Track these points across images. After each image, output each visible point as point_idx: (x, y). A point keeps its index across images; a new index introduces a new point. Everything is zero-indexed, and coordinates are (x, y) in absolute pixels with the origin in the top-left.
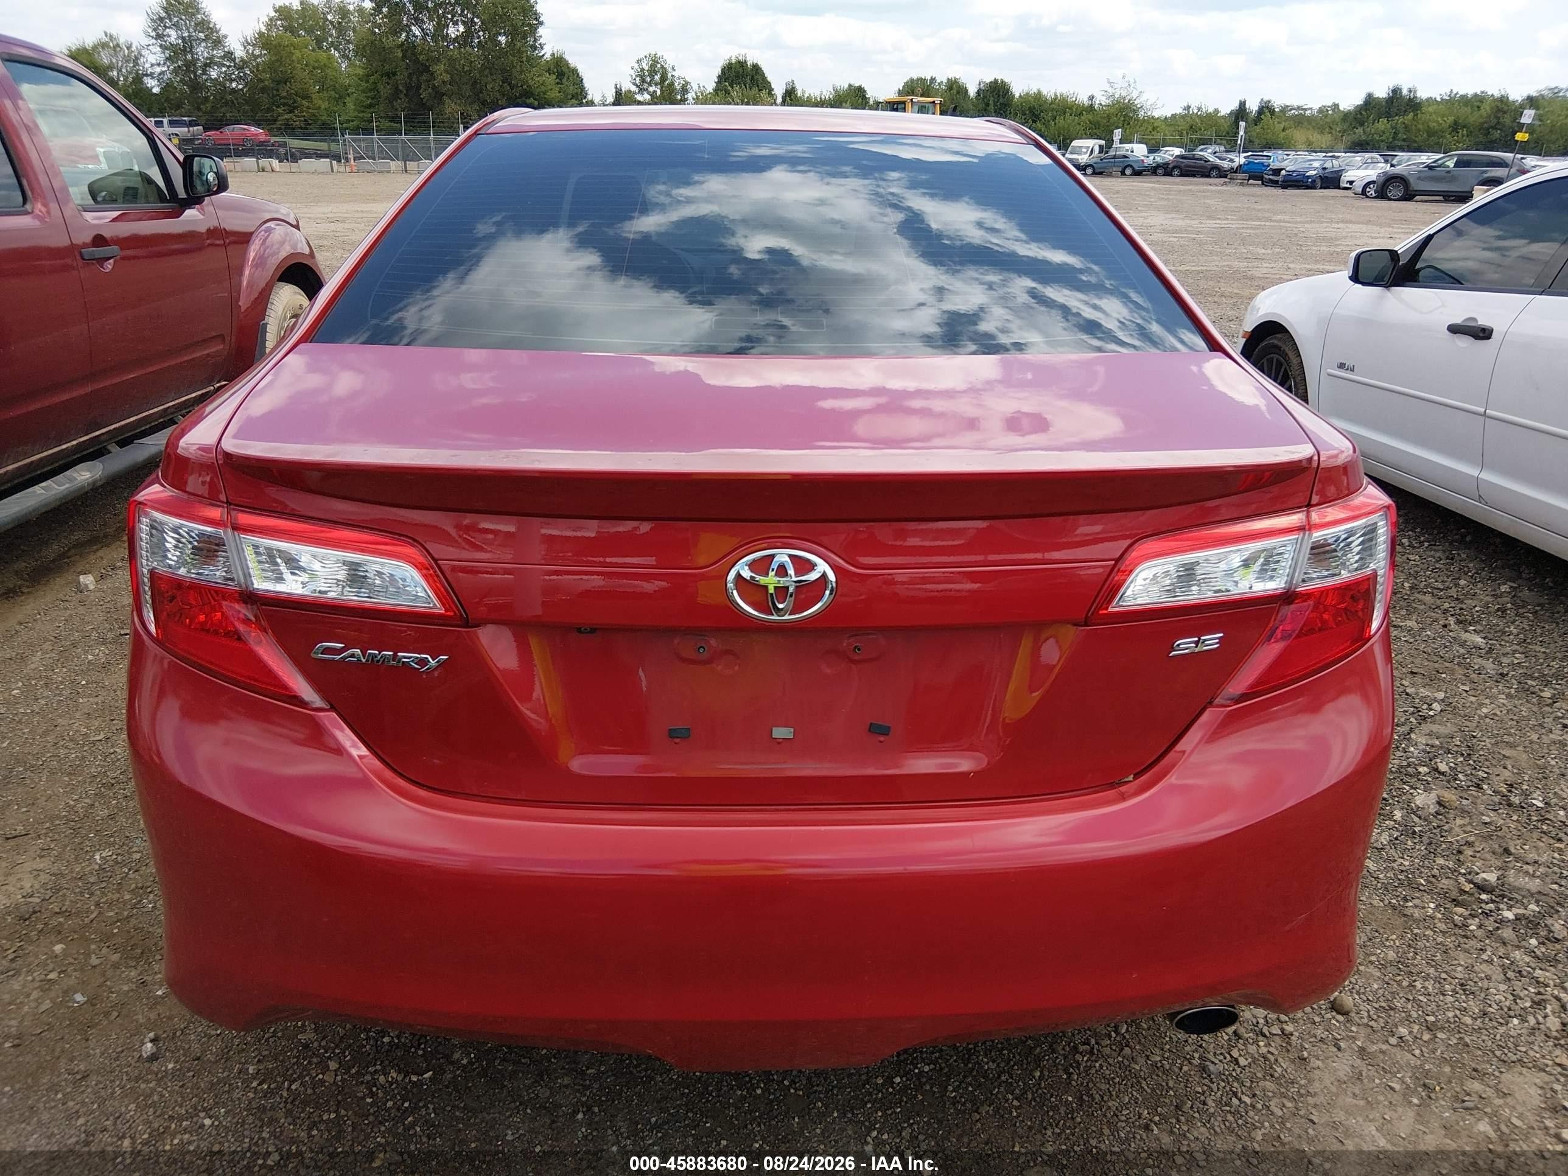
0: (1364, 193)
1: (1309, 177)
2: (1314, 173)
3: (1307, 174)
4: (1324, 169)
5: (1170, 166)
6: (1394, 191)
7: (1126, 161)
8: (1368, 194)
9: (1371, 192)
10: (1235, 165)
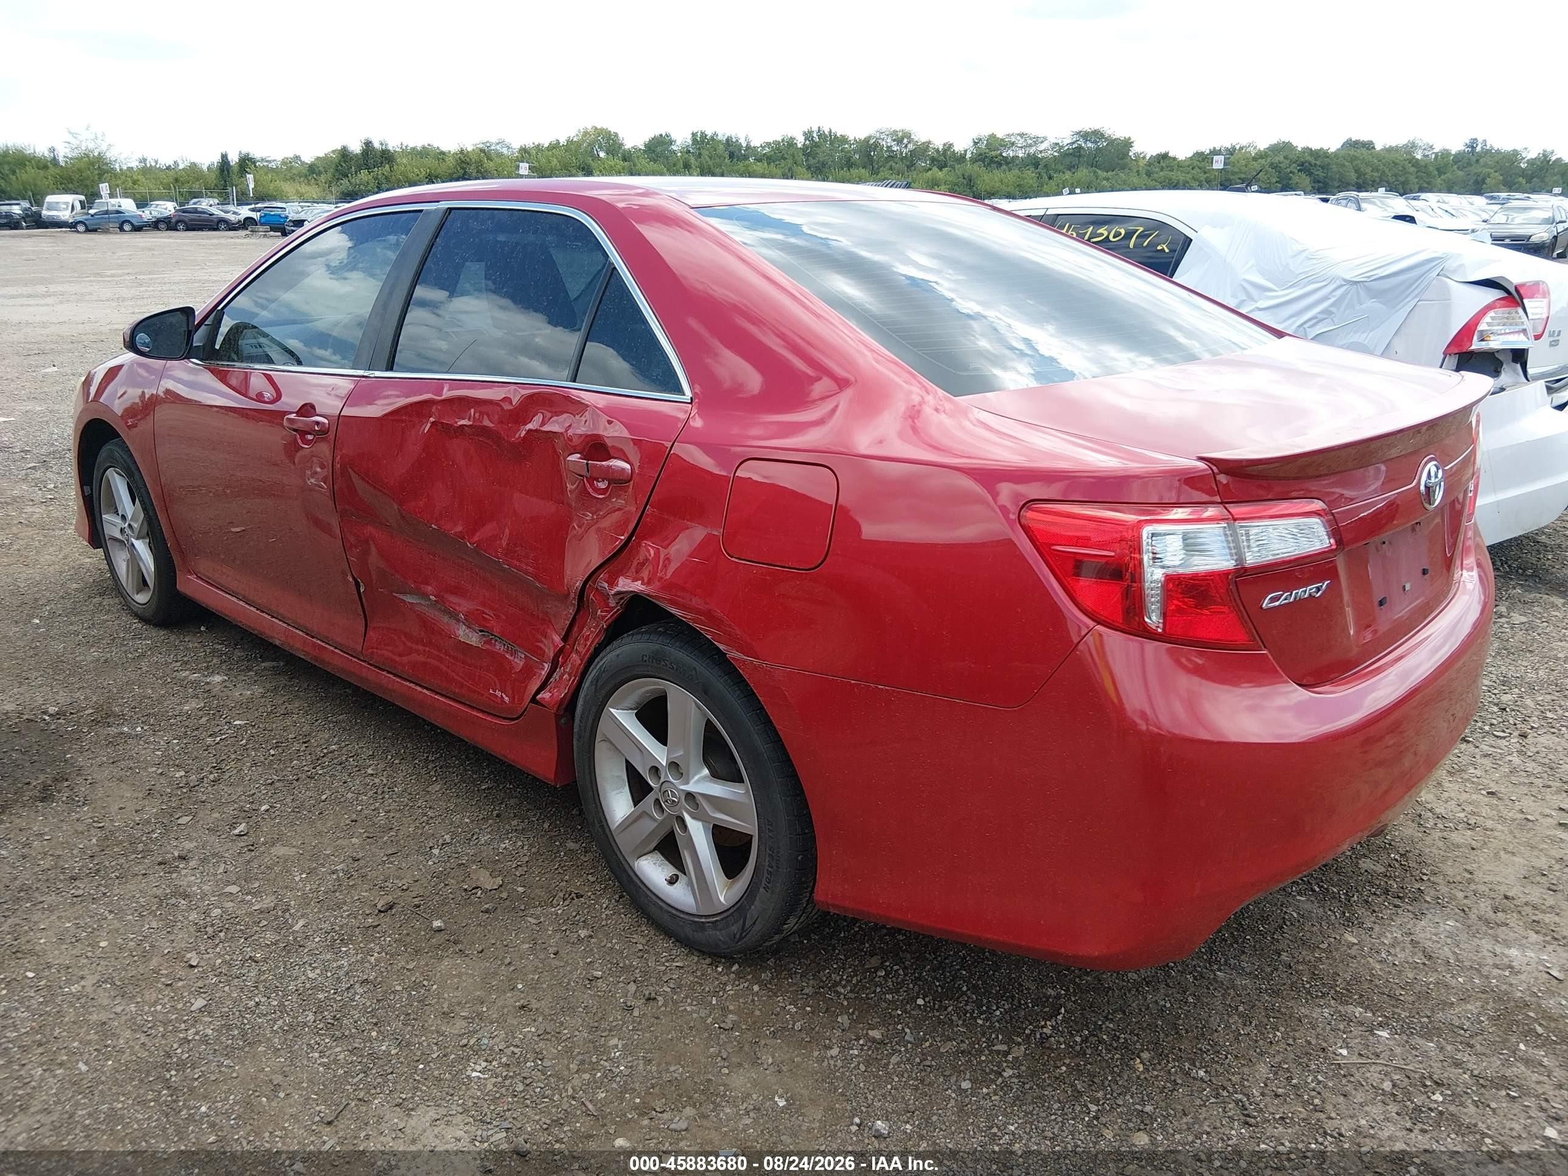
5: (174, 220)
7: (122, 218)
10: (242, 217)
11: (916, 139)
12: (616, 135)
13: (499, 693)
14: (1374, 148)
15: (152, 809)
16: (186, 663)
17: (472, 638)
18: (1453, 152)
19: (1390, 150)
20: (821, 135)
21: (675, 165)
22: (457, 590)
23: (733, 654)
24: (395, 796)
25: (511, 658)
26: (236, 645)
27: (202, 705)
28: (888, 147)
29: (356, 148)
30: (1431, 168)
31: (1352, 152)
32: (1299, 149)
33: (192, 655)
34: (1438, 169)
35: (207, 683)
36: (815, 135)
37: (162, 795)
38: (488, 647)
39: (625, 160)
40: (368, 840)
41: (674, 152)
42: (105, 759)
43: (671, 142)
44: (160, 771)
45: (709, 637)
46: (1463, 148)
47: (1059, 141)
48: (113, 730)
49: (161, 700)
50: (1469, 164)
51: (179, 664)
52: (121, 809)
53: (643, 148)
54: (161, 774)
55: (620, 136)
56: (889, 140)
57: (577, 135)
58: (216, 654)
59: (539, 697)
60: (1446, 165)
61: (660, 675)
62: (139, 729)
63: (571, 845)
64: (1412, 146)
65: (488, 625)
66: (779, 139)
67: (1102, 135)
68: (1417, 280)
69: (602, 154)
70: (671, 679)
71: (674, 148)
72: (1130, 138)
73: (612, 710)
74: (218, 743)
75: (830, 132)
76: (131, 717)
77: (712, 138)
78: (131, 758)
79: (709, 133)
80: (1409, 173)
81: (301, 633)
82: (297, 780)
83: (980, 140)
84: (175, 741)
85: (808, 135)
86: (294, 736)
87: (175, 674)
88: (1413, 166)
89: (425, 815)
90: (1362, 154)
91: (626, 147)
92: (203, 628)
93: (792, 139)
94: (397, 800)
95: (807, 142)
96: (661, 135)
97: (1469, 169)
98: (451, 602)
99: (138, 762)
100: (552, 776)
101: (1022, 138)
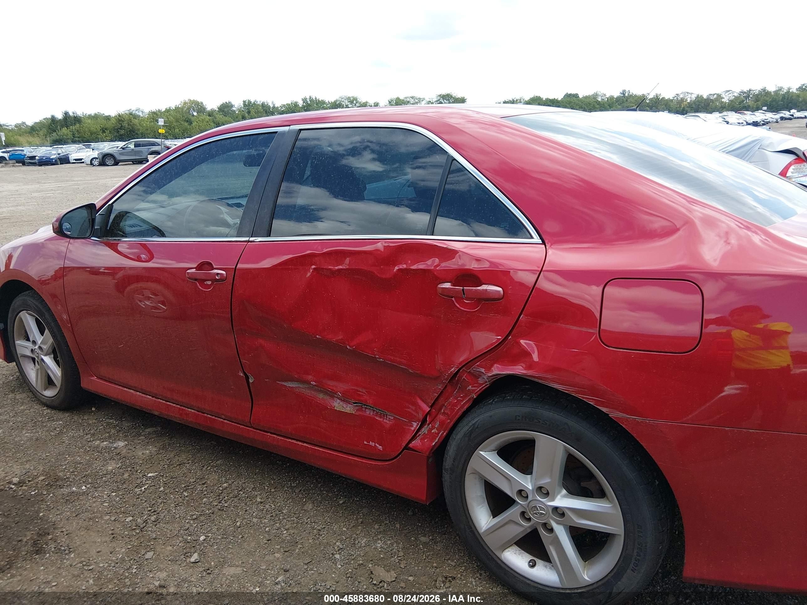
0: (91, 164)
1: (52, 159)
2: (55, 156)
3: (51, 157)
4: (59, 154)
6: (109, 161)
8: (94, 164)
9: (96, 162)
11: (360, 101)
12: (202, 103)
13: (373, 444)
14: (578, 97)
15: (121, 551)
16: (93, 435)
17: (349, 409)
18: (615, 97)
19: (586, 97)
20: (311, 100)
21: (237, 118)
22: (335, 377)
23: (614, 414)
24: (286, 517)
25: (381, 420)
26: (121, 418)
27: (120, 465)
28: (346, 105)
29: (59, 116)
30: (606, 105)
31: (569, 99)
32: (544, 99)
33: (96, 428)
34: (609, 105)
35: (115, 448)
36: (308, 100)
37: (123, 537)
38: (361, 413)
39: (209, 116)
40: (286, 554)
41: (234, 111)
42: (68, 514)
43: (232, 106)
44: (113, 518)
45: (592, 403)
46: (619, 95)
47: (431, 100)
48: (65, 491)
49: (89, 464)
50: (623, 102)
51: (89, 436)
52: (98, 552)
53: (217, 110)
54: (115, 520)
55: (204, 104)
56: (346, 102)
57: (180, 104)
58: (111, 426)
59: (411, 445)
60: (613, 103)
61: (533, 429)
62: (84, 488)
63: (423, 539)
64: (596, 95)
65: (362, 399)
66: (290, 103)
67: (451, 96)
68: (748, 152)
69: (195, 114)
70: (542, 431)
71: (234, 109)
72: (464, 97)
73: (481, 452)
74: (144, 492)
75: (316, 98)
76: (74, 479)
77: (254, 104)
78: (87, 511)
79: (253, 101)
80: (596, 108)
81: (193, 411)
82: (213, 513)
83: (392, 100)
84: (114, 494)
85: (304, 100)
86: (194, 480)
87: (90, 443)
88: (598, 104)
89: (313, 528)
90: (574, 100)
91: (208, 109)
92: (93, 409)
93: (296, 102)
94: (289, 519)
95: (304, 104)
96: (226, 103)
97: (623, 104)
98: (329, 385)
99: (94, 513)
100: (425, 499)
101: (412, 98)
